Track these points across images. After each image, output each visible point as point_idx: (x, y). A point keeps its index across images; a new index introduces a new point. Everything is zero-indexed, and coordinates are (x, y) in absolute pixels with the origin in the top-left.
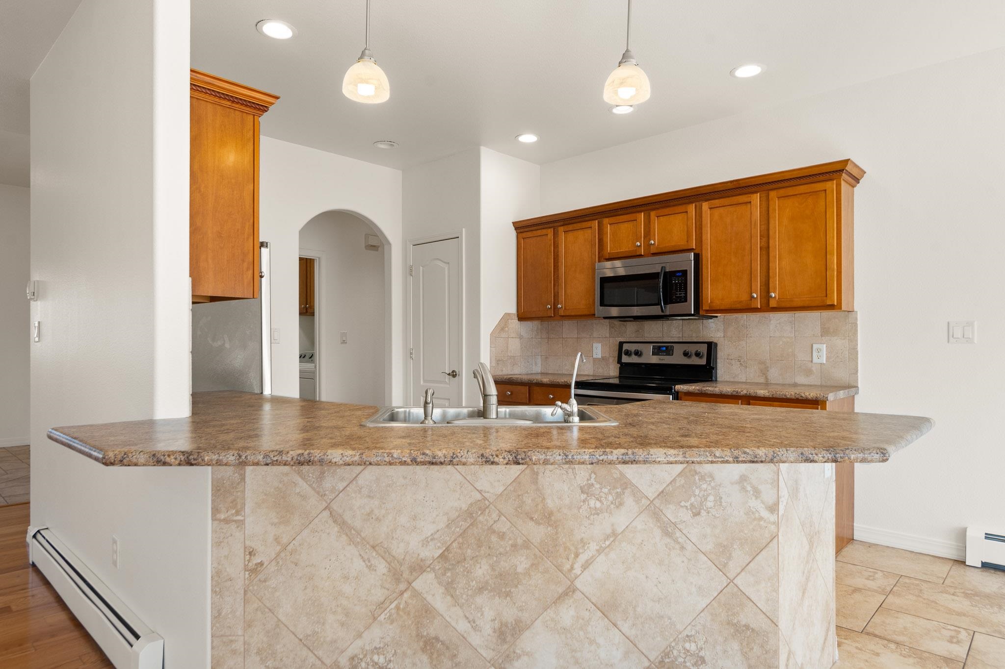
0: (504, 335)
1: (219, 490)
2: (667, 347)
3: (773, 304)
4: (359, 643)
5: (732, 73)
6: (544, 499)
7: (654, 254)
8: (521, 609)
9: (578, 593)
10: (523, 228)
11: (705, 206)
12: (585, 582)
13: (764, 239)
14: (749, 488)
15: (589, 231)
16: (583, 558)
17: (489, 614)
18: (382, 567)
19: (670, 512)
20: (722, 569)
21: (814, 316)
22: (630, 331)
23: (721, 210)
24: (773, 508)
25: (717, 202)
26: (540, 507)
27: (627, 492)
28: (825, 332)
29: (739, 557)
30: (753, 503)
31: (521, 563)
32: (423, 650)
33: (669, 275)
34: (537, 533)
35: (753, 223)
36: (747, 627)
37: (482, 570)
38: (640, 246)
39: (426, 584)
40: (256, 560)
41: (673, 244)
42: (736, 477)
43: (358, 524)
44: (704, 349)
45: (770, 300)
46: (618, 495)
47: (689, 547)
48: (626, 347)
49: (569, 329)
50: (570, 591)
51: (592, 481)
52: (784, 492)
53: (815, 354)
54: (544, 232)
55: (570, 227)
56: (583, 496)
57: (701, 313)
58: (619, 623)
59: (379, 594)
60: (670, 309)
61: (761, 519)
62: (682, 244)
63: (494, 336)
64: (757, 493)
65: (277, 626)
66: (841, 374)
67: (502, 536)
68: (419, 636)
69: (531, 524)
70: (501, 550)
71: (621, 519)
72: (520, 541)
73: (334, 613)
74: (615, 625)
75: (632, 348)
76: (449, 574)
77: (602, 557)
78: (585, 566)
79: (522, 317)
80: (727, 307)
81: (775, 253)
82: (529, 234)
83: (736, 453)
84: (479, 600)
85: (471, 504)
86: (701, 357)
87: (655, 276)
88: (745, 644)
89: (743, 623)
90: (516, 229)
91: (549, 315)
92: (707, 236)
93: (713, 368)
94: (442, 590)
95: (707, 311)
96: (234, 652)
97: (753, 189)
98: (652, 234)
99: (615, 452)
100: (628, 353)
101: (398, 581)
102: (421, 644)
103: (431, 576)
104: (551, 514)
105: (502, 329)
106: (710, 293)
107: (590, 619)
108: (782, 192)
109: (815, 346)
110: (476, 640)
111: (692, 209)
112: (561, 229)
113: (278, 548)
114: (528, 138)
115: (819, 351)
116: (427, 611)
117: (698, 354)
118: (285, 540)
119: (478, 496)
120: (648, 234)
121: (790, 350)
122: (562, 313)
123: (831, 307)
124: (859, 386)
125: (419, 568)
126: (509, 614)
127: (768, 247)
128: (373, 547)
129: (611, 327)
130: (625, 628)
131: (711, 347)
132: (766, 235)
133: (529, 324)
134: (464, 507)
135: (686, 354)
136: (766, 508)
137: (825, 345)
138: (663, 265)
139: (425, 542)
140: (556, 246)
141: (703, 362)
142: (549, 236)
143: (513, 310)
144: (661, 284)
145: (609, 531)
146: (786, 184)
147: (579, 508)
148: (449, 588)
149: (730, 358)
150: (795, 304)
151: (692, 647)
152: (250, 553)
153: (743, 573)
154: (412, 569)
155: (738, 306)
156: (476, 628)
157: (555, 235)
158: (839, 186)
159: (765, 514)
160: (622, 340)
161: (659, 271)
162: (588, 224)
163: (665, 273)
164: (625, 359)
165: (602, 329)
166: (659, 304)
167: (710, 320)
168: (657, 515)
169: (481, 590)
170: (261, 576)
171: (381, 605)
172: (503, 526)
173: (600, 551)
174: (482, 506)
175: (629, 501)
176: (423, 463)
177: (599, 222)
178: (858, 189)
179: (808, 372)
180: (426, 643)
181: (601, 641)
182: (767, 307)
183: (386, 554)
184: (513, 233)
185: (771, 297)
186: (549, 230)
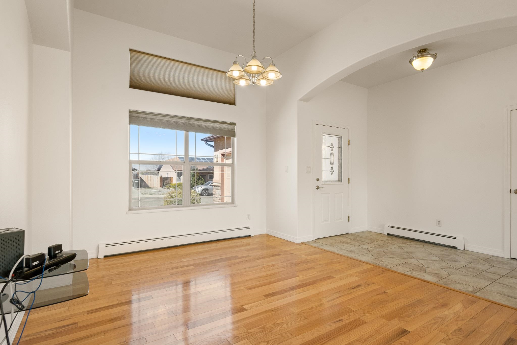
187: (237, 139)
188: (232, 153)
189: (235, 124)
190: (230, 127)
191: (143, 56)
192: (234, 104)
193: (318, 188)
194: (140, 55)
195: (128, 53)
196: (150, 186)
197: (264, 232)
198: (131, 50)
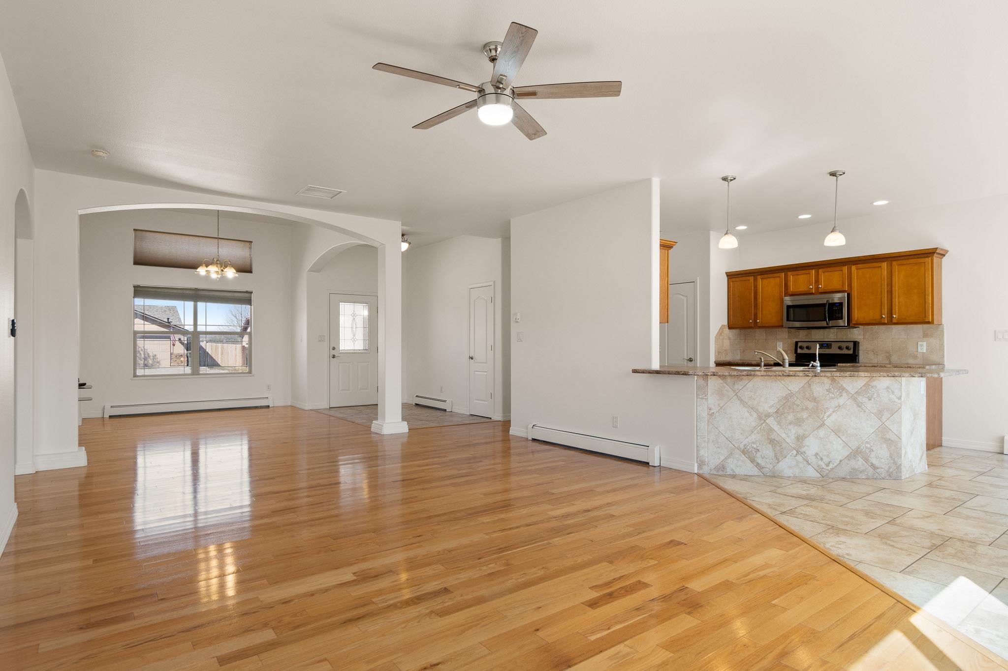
0: (721, 337)
1: (698, 388)
2: (827, 344)
3: (894, 321)
4: (747, 440)
5: (872, 204)
6: (813, 393)
7: (821, 293)
8: (805, 431)
9: (826, 426)
10: (731, 276)
11: (854, 268)
12: (828, 422)
13: (889, 287)
14: (890, 391)
15: (778, 279)
16: (827, 414)
17: (793, 432)
18: (755, 415)
19: (860, 399)
20: (880, 419)
21: (919, 328)
22: (802, 336)
23: (863, 270)
24: (900, 398)
25: (860, 266)
26: (812, 396)
27: (844, 391)
28: (925, 335)
29: (886, 415)
30: (892, 396)
31: (805, 415)
32: (770, 443)
33: (832, 305)
34: (811, 405)
35: (883, 278)
36: (889, 439)
37: (790, 417)
38: (812, 288)
39: (771, 421)
40: (712, 411)
41: (833, 287)
42: (885, 387)
43: (746, 400)
44: (851, 345)
45: (893, 319)
46: (840, 393)
47: (867, 411)
48: (800, 344)
49: (760, 334)
50: (823, 425)
51: (831, 387)
52: (903, 393)
53: (919, 348)
54: (748, 278)
55: (766, 276)
56: (827, 393)
57: (851, 325)
58: (841, 437)
59: (754, 424)
60: (831, 323)
61: (894, 402)
62: (839, 288)
63: (717, 338)
64: (893, 393)
65: (719, 434)
66: (934, 357)
67: (798, 406)
68: (768, 438)
69: (809, 402)
70: (798, 410)
71: (841, 401)
72: (804, 408)
73: (739, 430)
74: (839, 437)
75: (805, 345)
76: (779, 418)
77: (834, 414)
78: (828, 417)
79: (730, 328)
80: (868, 322)
81: (896, 294)
82: (737, 279)
83: (888, 374)
84: (790, 427)
85: (787, 395)
86: (850, 350)
87: (823, 305)
88: (889, 445)
89: (888, 438)
90: (727, 276)
91: (751, 326)
92: (855, 284)
93: (857, 356)
94: (776, 423)
95: (855, 324)
96: (705, 441)
97: (884, 260)
98: (820, 281)
99: (848, 373)
100: (801, 348)
101: (760, 420)
102: (769, 441)
103: (773, 418)
104: (816, 398)
105: (721, 334)
106: (856, 315)
107: (830, 435)
108: (900, 262)
109: (919, 343)
110: (788, 440)
111: (845, 269)
112: (759, 277)
113: (719, 408)
114: (742, 228)
115: (922, 345)
116: (771, 430)
117: (847, 348)
118: (721, 405)
119: (789, 392)
120: (817, 281)
121: (904, 345)
122: (759, 325)
123: (928, 323)
124: (945, 364)
125: (768, 416)
126: (801, 432)
127: (892, 291)
128: (752, 408)
129: (789, 333)
130: (843, 438)
131: (856, 344)
132: (890, 285)
133: (734, 331)
134: (784, 395)
135: (840, 348)
136: (897, 398)
137: (925, 343)
138: (828, 299)
139: (770, 407)
140: (756, 287)
141: (851, 352)
142: (751, 281)
143: (726, 323)
144: (827, 309)
145: (837, 405)
146: (903, 258)
147: (826, 397)
148: (779, 423)
149: (867, 350)
150: (906, 321)
151: (868, 446)
152: (710, 409)
153: (888, 421)
154: (766, 416)
155: (874, 322)
156: (788, 436)
157: (755, 280)
158: (932, 260)
159: (896, 400)
160: (797, 340)
161: (825, 302)
162: (778, 275)
163: (829, 304)
164: (799, 351)
165: (783, 334)
166: (826, 320)
167: (856, 329)
168: (855, 400)
169: (790, 424)
170: (713, 417)
171: (755, 428)
172: (798, 402)
173: (833, 412)
174: (791, 395)
175: (844, 394)
176: (786, 376)
177: (785, 274)
178: (944, 259)
179: (915, 357)
180: (770, 441)
181: (834, 442)
182: (891, 322)
183: (756, 411)
184: (726, 279)
185: (893, 317)
186: (751, 277)
187: (254, 307)
188: (250, 319)
189: (251, 293)
190: (246, 295)
191: (148, 233)
192: (250, 272)
193: (334, 357)
194: (144, 233)
195: (133, 233)
196: (221, 365)
197: (289, 404)
198: (135, 230)
